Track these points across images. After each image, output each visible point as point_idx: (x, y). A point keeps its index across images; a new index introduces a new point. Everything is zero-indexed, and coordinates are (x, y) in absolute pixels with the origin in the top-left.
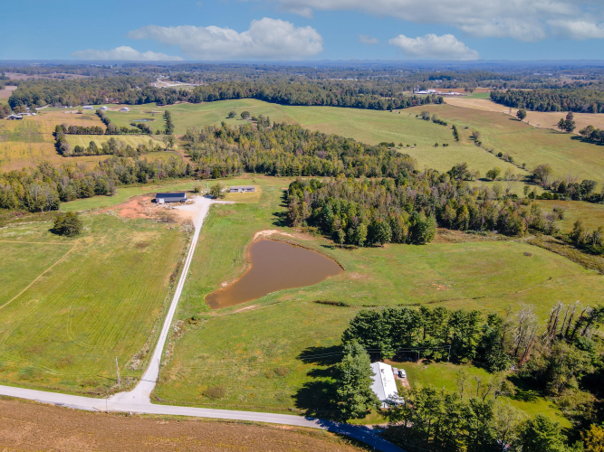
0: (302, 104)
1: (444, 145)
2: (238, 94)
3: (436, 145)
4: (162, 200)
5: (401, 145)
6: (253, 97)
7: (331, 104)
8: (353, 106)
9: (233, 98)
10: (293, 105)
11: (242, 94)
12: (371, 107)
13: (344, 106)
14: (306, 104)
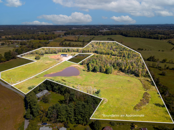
0: (131, 37)
1: (162, 51)
2: (116, 33)
3: (159, 51)
4: (62, 56)
5: (146, 50)
6: (120, 34)
7: (141, 37)
8: (148, 38)
9: (114, 34)
10: (128, 37)
11: (117, 33)
12: (154, 38)
13: (145, 38)
14: (132, 37)
